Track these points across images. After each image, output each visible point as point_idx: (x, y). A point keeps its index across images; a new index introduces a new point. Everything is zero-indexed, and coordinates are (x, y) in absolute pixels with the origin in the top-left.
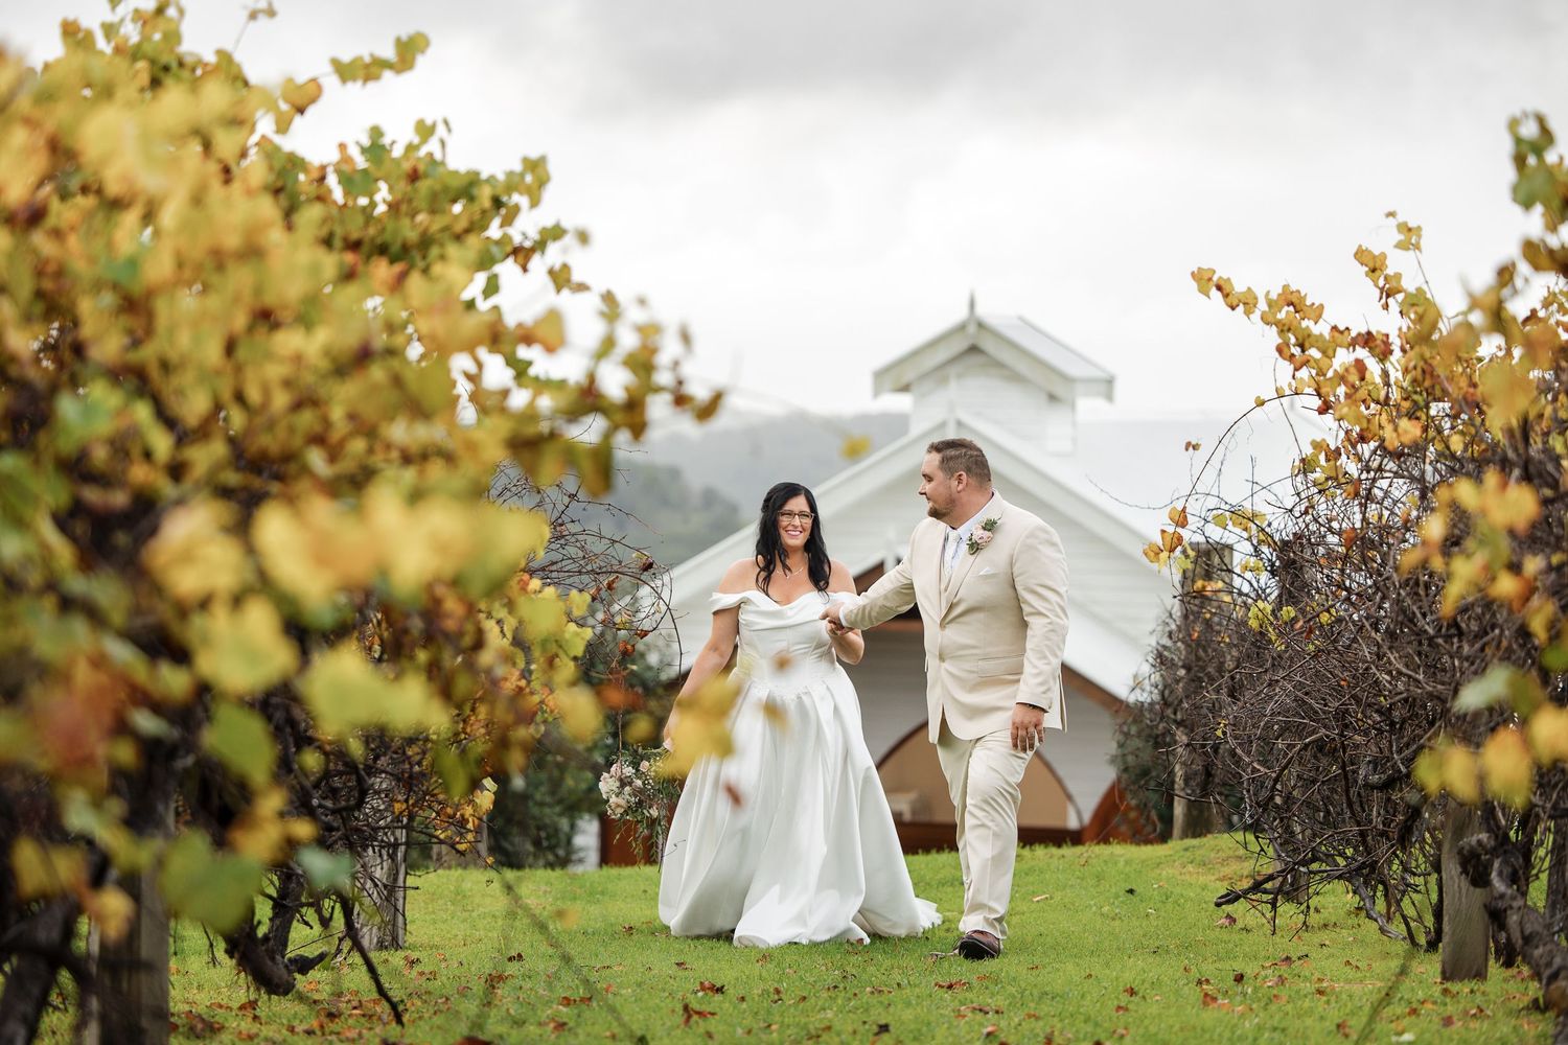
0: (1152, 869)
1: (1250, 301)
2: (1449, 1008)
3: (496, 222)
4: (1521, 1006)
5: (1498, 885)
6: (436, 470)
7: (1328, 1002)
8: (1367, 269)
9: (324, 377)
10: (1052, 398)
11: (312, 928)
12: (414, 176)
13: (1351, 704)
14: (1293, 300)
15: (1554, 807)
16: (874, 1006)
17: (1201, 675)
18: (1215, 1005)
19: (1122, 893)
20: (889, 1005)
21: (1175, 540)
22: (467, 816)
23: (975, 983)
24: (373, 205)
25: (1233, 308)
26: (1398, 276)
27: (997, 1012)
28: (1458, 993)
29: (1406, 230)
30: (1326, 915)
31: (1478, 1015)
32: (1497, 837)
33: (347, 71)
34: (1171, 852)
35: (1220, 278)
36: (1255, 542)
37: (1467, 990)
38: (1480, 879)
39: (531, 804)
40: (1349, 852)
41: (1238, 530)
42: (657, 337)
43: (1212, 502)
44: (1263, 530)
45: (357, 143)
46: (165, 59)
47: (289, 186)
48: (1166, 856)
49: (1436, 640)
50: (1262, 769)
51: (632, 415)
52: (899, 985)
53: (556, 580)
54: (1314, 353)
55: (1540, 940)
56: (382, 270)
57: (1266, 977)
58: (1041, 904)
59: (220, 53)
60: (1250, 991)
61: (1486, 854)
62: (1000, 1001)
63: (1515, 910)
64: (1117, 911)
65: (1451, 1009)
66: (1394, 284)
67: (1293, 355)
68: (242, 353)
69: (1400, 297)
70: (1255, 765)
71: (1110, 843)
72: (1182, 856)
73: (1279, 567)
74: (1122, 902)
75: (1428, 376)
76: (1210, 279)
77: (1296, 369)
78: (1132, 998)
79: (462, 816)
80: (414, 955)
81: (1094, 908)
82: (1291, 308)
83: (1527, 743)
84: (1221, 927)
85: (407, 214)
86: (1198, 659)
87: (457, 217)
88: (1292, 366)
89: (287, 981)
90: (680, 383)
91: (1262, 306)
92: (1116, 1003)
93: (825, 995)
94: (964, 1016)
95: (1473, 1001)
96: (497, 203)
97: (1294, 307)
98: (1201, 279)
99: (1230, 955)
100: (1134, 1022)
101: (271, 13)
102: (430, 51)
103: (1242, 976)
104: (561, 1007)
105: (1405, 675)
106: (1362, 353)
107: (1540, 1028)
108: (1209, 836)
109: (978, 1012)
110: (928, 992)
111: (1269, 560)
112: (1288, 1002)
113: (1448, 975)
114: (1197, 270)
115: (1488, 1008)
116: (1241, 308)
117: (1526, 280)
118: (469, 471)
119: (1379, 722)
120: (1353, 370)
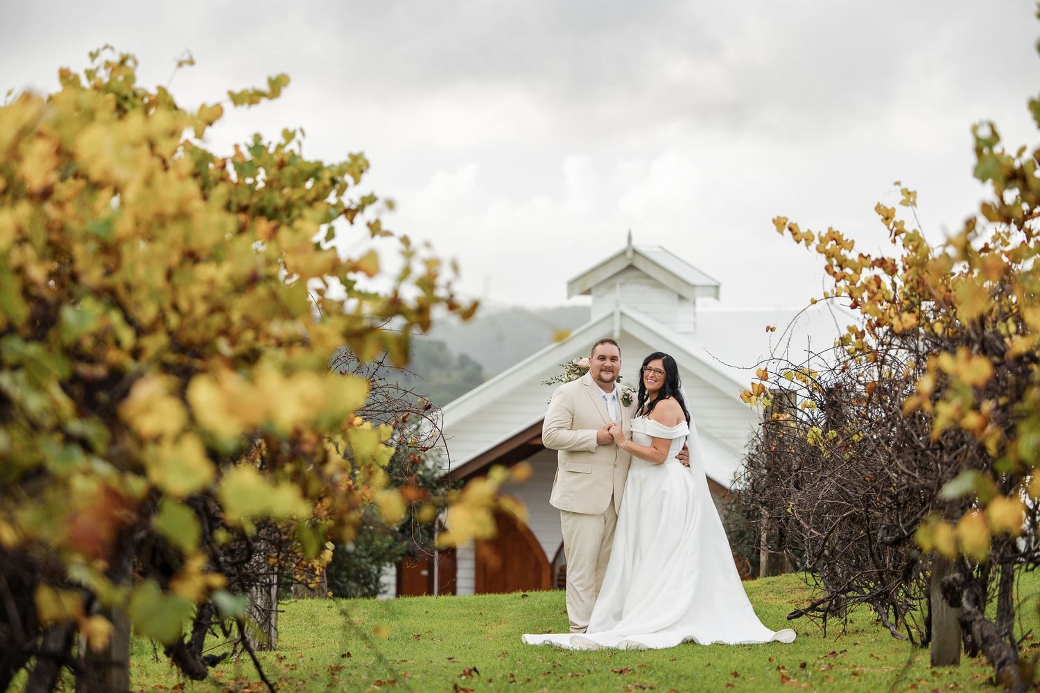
1: (809, 238)
2: (936, 684)
3: (333, 193)
4: (982, 682)
5: (967, 606)
6: (299, 353)
7: (860, 681)
8: (883, 217)
9: (228, 293)
10: (681, 297)
11: (218, 637)
12: (282, 165)
13: (873, 492)
14: (835, 237)
15: (1002, 556)
16: (573, 685)
17: (777, 473)
18: (789, 683)
20: (583, 684)
21: (760, 388)
22: (315, 566)
23: (637, 669)
24: (256, 183)
25: (798, 242)
26: (902, 223)
27: (651, 688)
28: (941, 674)
29: (907, 193)
30: (858, 625)
31: (954, 688)
32: (965, 576)
33: (238, 99)
34: (759, 585)
35: (791, 223)
36: (810, 389)
37: (947, 672)
38: (955, 602)
39: (355, 558)
40: (872, 585)
41: (800, 382)
42: (437, 267)
43: (783, 364)
44: (816, 381)
45: (246, 144)
46: (125, 92)
47: (203, 171)
48: (755, 588)
49: (926, 452)
50: (816, 533)
51: (421, 316)
52: (589, 671)
53: (370, 417)
54: (848, 271)
55: (993, 640)
56: (263, 225)
57: (820, 664)
59: (160, 88)
60: (810, 673)
61: (958, 586)
62: (653, 681)
63: (977, 622)
66: (900, 228)
67: (835, 272)
68: (177, 279)
69: (903, 236)
70: (812, 530)
72: (766, 588)
73: (825, 405)
75: (921, 286)
76: (785, 223)
77: (837, 281)
78: (736, 679)
79: (312, 566)
80: (282, 654)
82: (834, 242)
83: (987, 520)
85: (277, 189)
86: (775, 463)
87: (308, 191)
88: (835, 279)
89: (203, 671)
90: (452, 296)
91: (817, 241)
92: (726, 681)
93: (542, 678)
94: (630, 691)
95: (951, 679)
96: (334, 182)
97: (836, 241)
98: (779, 223)
99: (797, 651)
101: (192, 62)
102: (290, 86)
103: (805, 664)
104: (376, 687)
105: (907, 474)
106: (878, 271)
108: (783, 575)
109: (639, 688)
110: (607, 675)
111: (820, 401)
112: (835, 680)
113: (935, 662)
114: (776, 218)
115: (960, 683)
116: (803, 242)
117: (984, 228)
118: (319, 351)
119: (890, 503)
120: (873, 282)
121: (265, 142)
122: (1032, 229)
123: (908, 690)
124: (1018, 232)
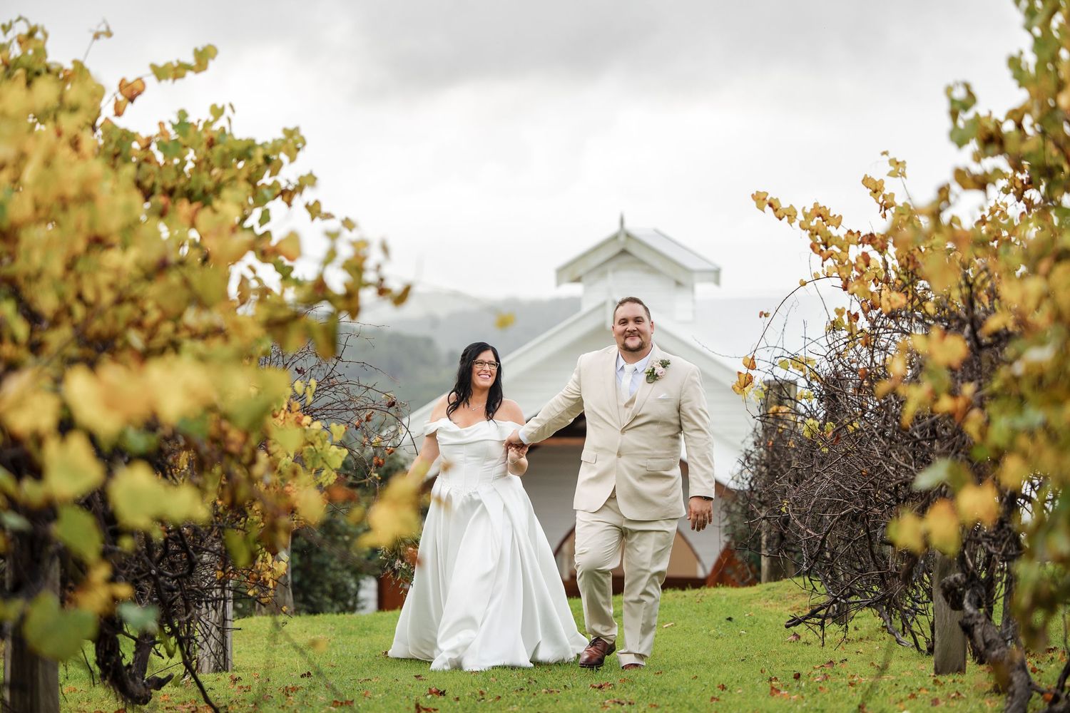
0: (745, 604)
1: (792, 214)
2: (938, 693)
3: (268, 173)
4: (986, 690)
5: (968, 608)
6: (216, 344)
7: (856, 691)
8: (871, 191)
9: (137, 281)
10: (678, 284)
11: (163, 658)
12: (211, 143)
13: (871, 488)
14: (821, 213)
15: (1004, 554)
16: (547, 701)
17: (776, 470)
18: (778, 695)
19: (724, 620)
20: (557, 700)
21: (748, 379)
22: (267, 579)
23: (618, 685)
24: (183, 163)
25: (780, 219)
26: (892, 195)
27: (630, 703)
28: (944, 683)
29: (895, 163)
30: (863, 631)
31: (957, 697)
32: (967, 576)
33: (161, 73)
34: (758, 592)
35: (771, 198)
36: (808, 379)
37: (951, 680)
38: (956, 604)
39: (327, 570)
40: (875, 588)
41: (796, 371)
42: (365, 249)
43: (778, 352)
44: (813, 370)
45: (170, 122)
46: (37, 67)
47: (124, 151)
48: (754, 595)
49: (921, 442)
50: (813, 533)
51: (350, 301)
52: (565, 686)
54: (834, 248)
55: (997, 644)
56: (184, 208)
57: (816, 675)
58: (668, 629)
59: (76, 62)
60: (803, 685)
61: (960, 587)
62: (633, 696)
63: (979, 625)
64: (720, 633)
65: (939, 694)
66: (890, 201)
67: (822, 250)
68: (80, 266)
69: (893, 209)
70: (808, 530)
71: (717, 587)
72: (766, 594)
73: (824, 395)
74: (724, 626)
75: (911, 263)
76: (764, 199)
77: (824, 260)
78: (723, 692)
79: (264, 579)
80: (237, 675)
81: (704, 632)
82: (820, 219)
83: (955, 510)
84: (790, 642)
85: (206, 169)
86: (774, 459)
87: (240, 170)
88: (821, 258)
89: (146, 695)
90: (382, 280)
91: (800, 217)
92: (711, 695)
93: (514, 695)
94: (607, 707)
95: (954, 688)
96: (267, 160)
97: (822, 218)
98: (759, 199)
99: (793, 661)
100: (722, 708)
101: (109, 34)
102: (218, 58)
103: (799, 675)
104: (331, 708)
105: (903, 467)
106: (868, 248)
107: (997, 705)
108: (785, 580)
109: (617, 704)
110: (585, 691)
111: (818, 391)
112: (828, 692)
113: (939, 670)
114: (755, 193)
115: (963, 692)
116: (786, 219)
117: (957, 196)
118: (236, 342)
119: (890, 499)
120: (861, 260)
121: (192, 119)
122: (1032, 199)
123: (907, 700)
124: (1017, 202)
